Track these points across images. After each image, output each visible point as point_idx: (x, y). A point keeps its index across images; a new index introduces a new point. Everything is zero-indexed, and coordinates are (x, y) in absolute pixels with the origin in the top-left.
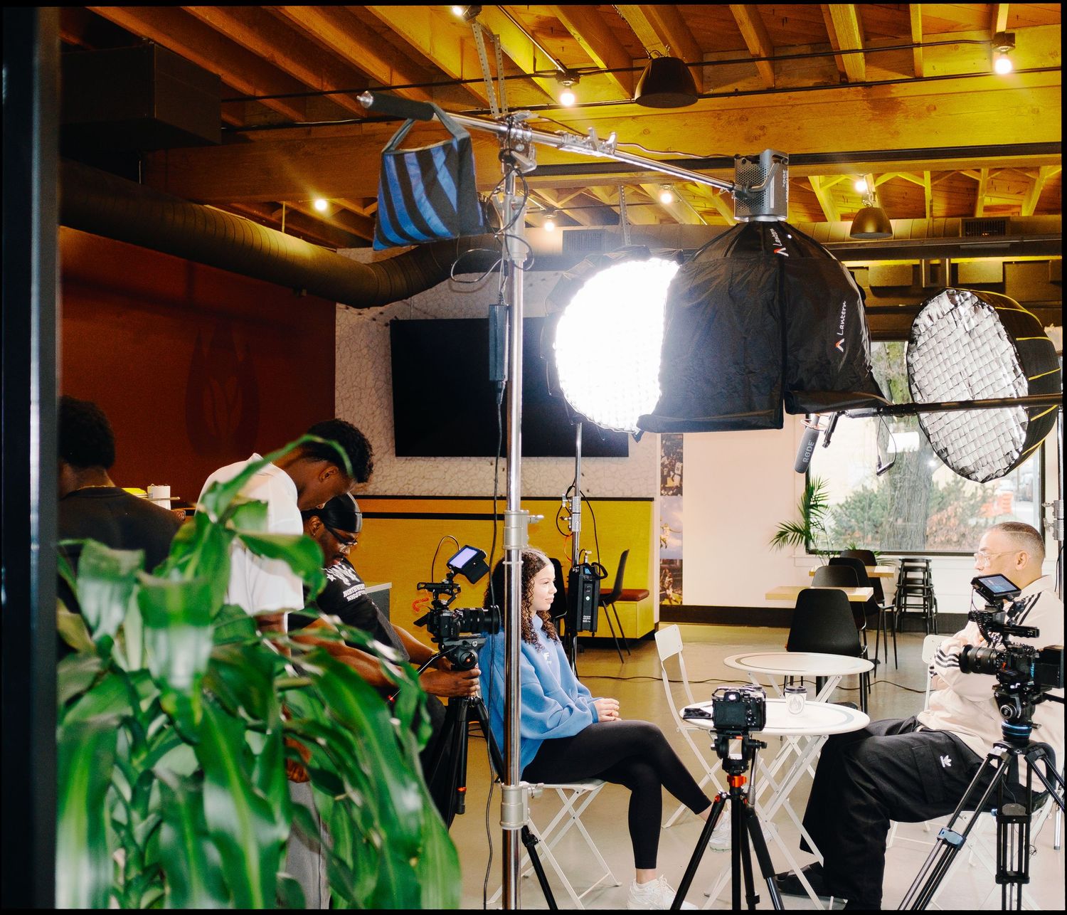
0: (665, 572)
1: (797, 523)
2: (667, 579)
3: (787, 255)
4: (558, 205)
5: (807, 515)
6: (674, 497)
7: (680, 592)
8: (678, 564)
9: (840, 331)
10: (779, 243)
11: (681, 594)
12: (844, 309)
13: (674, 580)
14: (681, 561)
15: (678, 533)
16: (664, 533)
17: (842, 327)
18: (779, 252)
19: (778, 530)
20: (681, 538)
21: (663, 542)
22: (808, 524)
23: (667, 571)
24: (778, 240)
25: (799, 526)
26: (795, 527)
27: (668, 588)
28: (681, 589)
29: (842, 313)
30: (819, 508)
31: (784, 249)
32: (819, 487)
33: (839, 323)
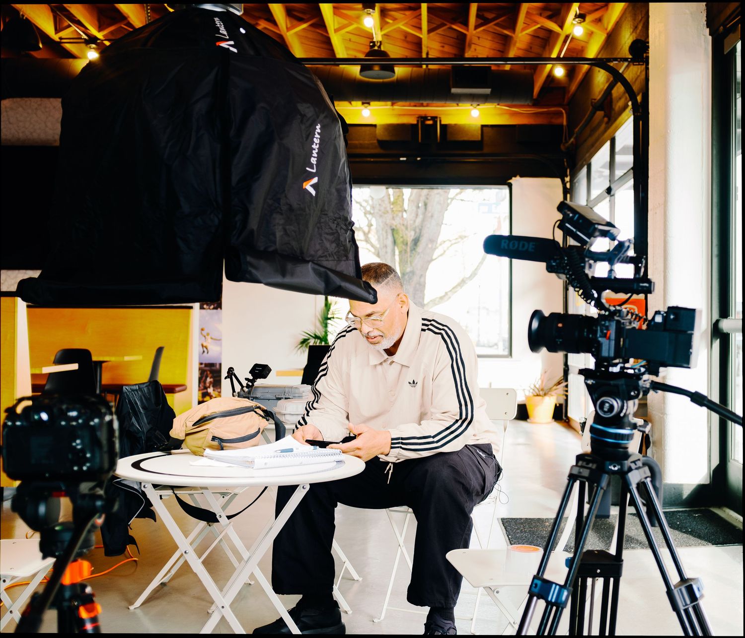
0: (207, 374)
1: (317, 331)
2: (209, 380)
3: (235, 50)
4: (100, 35)
5: (326, 326)
6: (215, 311)
7: (219, 390)
8: (218, 366)
9: (312, 167)
10: (225, 35)
11: (220, 392)
12: (317, 136)
13: (214, 380)
14: (220, 364)
15: (218, 340)
16: (206, 341)
17: (314, 161)
18: (224, 45)
19: (302, 338)
20: (221, 345)
21: (205, 349)
22: (326, 332)
23: (209, 373)
24: (223, 31)
25: (318, 334)
26: (315, 335)
27: (209, 387)
28: (220, 388)
29: (315, 140)
30: (335, 320)
31: (232, 43)
32: (336, 302)
33: (310, 155)
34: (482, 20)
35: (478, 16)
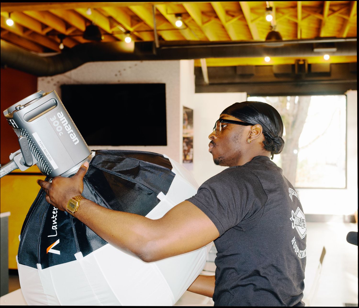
4: (131, 29)
34: (332, 11)
35: (330, 9)
